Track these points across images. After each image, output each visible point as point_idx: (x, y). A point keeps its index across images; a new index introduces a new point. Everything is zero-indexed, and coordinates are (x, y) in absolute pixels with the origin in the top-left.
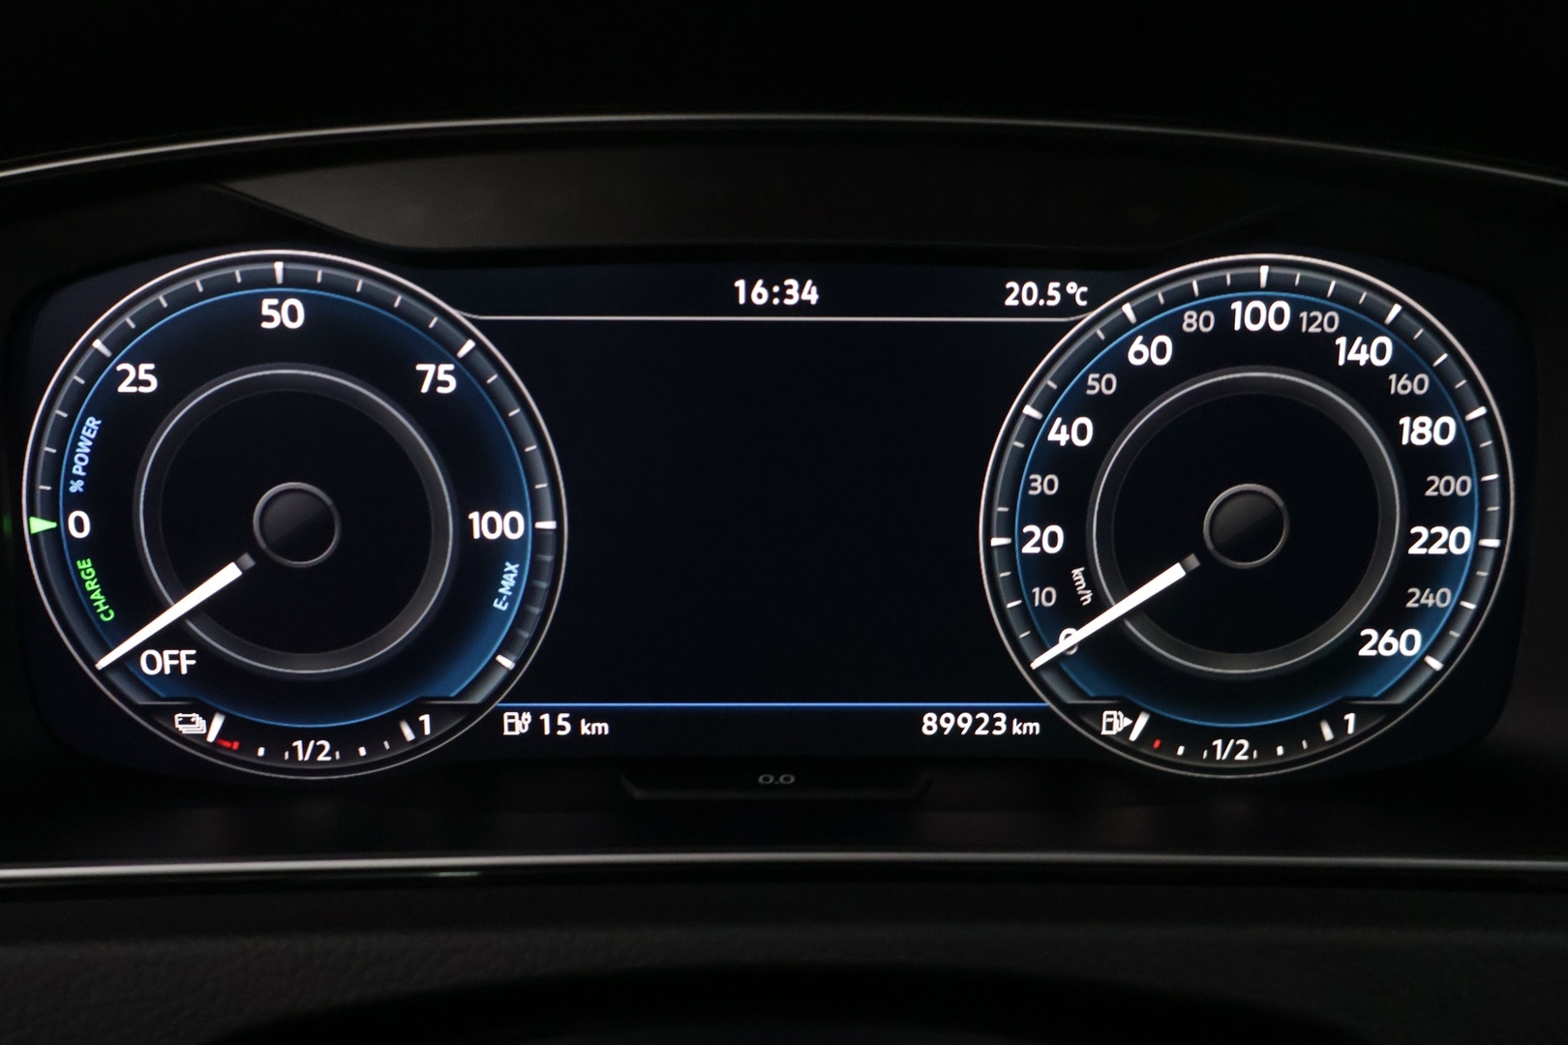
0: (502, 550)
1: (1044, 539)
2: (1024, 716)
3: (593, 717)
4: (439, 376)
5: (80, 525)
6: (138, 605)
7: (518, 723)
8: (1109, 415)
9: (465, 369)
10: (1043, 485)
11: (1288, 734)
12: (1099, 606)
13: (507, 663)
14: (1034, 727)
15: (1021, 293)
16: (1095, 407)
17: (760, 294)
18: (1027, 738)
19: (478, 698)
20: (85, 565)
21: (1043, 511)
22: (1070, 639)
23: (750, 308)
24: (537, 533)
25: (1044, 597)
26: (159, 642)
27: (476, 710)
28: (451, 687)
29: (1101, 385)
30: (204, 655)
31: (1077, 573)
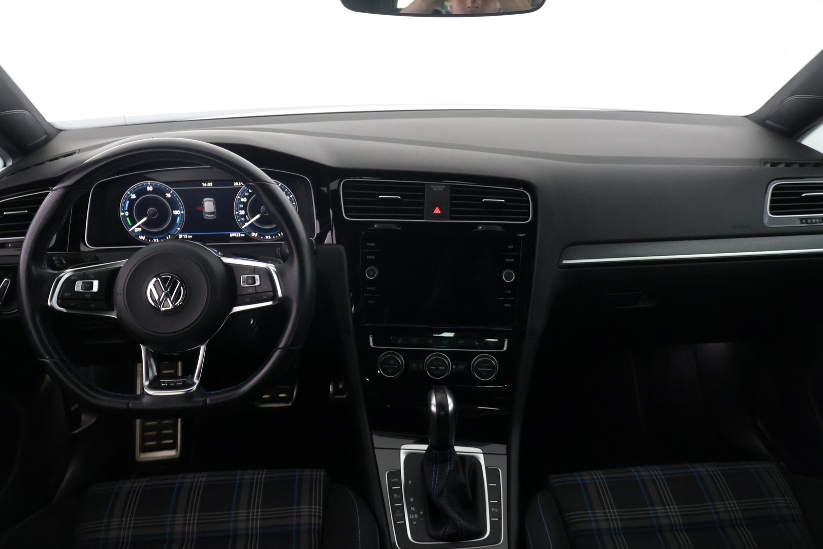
0: (177, 216)
1: (242, 212)
2: (242, 234)
3: (190, 235)
4: (169, 195)
5: (127, 214)
6: (134, 223)
7: (180, 236)
8: (248, 198)
9: (171, 194)
10: (241, 206)
11: (275, 235)
12: (250, 220)
13: (179, 229)
14: (243, 235)
15: (236, 184)
16: (246, 197)
17: (205, 185)
18: (243, 237)
19: (176, 233)
20: (128, 219)
21: (242, 209)
22: (247, 224)
23: (204, 186)
24: (181, 214)
25: (243, 219)
26: (137, 227)
27: (175, 235)
28: (173, 232)
29: (247, 194)
30: (142, 229)
31: (246, 216)
